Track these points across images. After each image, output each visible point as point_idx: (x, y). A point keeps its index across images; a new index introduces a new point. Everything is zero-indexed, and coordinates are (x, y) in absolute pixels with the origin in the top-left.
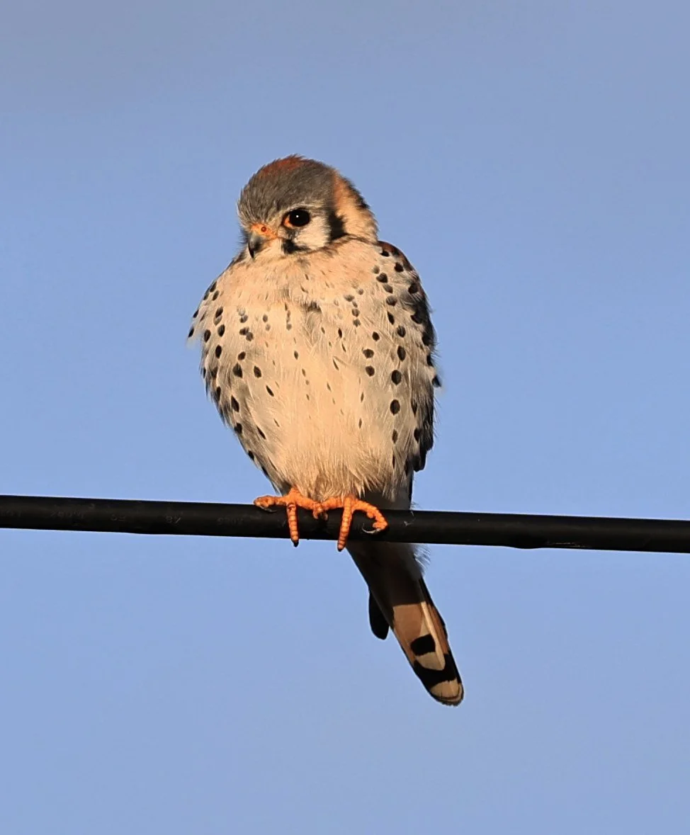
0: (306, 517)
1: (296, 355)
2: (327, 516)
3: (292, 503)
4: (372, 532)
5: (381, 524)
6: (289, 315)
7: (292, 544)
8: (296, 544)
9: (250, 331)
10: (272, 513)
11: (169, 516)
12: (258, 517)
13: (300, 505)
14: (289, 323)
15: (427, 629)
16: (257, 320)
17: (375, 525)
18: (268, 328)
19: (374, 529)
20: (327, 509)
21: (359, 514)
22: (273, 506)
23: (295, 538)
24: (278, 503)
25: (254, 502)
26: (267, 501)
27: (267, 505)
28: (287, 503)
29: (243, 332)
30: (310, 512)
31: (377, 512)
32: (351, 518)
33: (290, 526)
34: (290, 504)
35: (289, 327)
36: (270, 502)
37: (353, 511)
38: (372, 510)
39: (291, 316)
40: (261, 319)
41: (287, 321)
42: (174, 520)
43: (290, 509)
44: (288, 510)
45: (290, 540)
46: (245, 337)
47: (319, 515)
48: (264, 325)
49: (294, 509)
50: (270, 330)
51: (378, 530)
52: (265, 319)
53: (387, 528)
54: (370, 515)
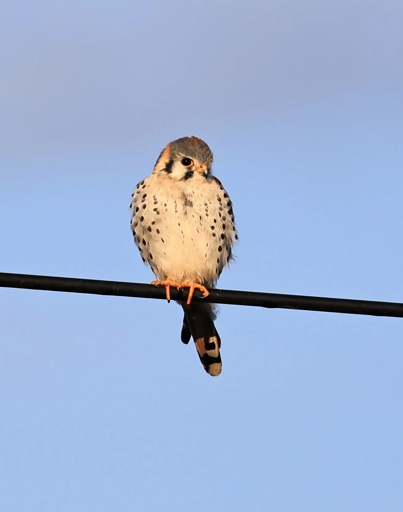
0: (174, 290)
1: (179, 225)
2: (183, 290)
3: (168, 284)
4: (203, 297)
5: (206, 294)
6: (176, 206)
7: (167, 301)
8: (169, 302)
9: (158, 210)
10: (159, 288)
11: (114, 287)
12: (152, 289)
13: (171, 285)
14: (176, 210)
15: (213, 340)
16: (162, 205)
17: (204, 294)
18: (166, 210)
19: (204, 296)
20: (183, 286)
21: (197, 289)
22: (160, 285)
23: (169, 299)
24: (162, 284)
25: (151, 283)
26: (157, 282)
27: (157, 284)
28: (166, 284)
29: (155, 210)
30: (176, 288)
31: (205, 288)
32: (193, 291)
33: (167, 293)
34: (167, 284)
35: (176, 211)
36: (158, 283)
37: (194, 288)
38: (203, 288)
39: (177, 206)
40: (164, 205)
41: (176, 208)
42: (116, 289)
43: (167, 286)
44: (166, 286)
45: (166, 300)
46: (156, 212)
47: (180, 288)
48: (165, 208)
49: (169, 286)
50: (167, 211)
51: (205, 296)
52: (165, 205)
53: (209, 295)
54: (202, 290)
